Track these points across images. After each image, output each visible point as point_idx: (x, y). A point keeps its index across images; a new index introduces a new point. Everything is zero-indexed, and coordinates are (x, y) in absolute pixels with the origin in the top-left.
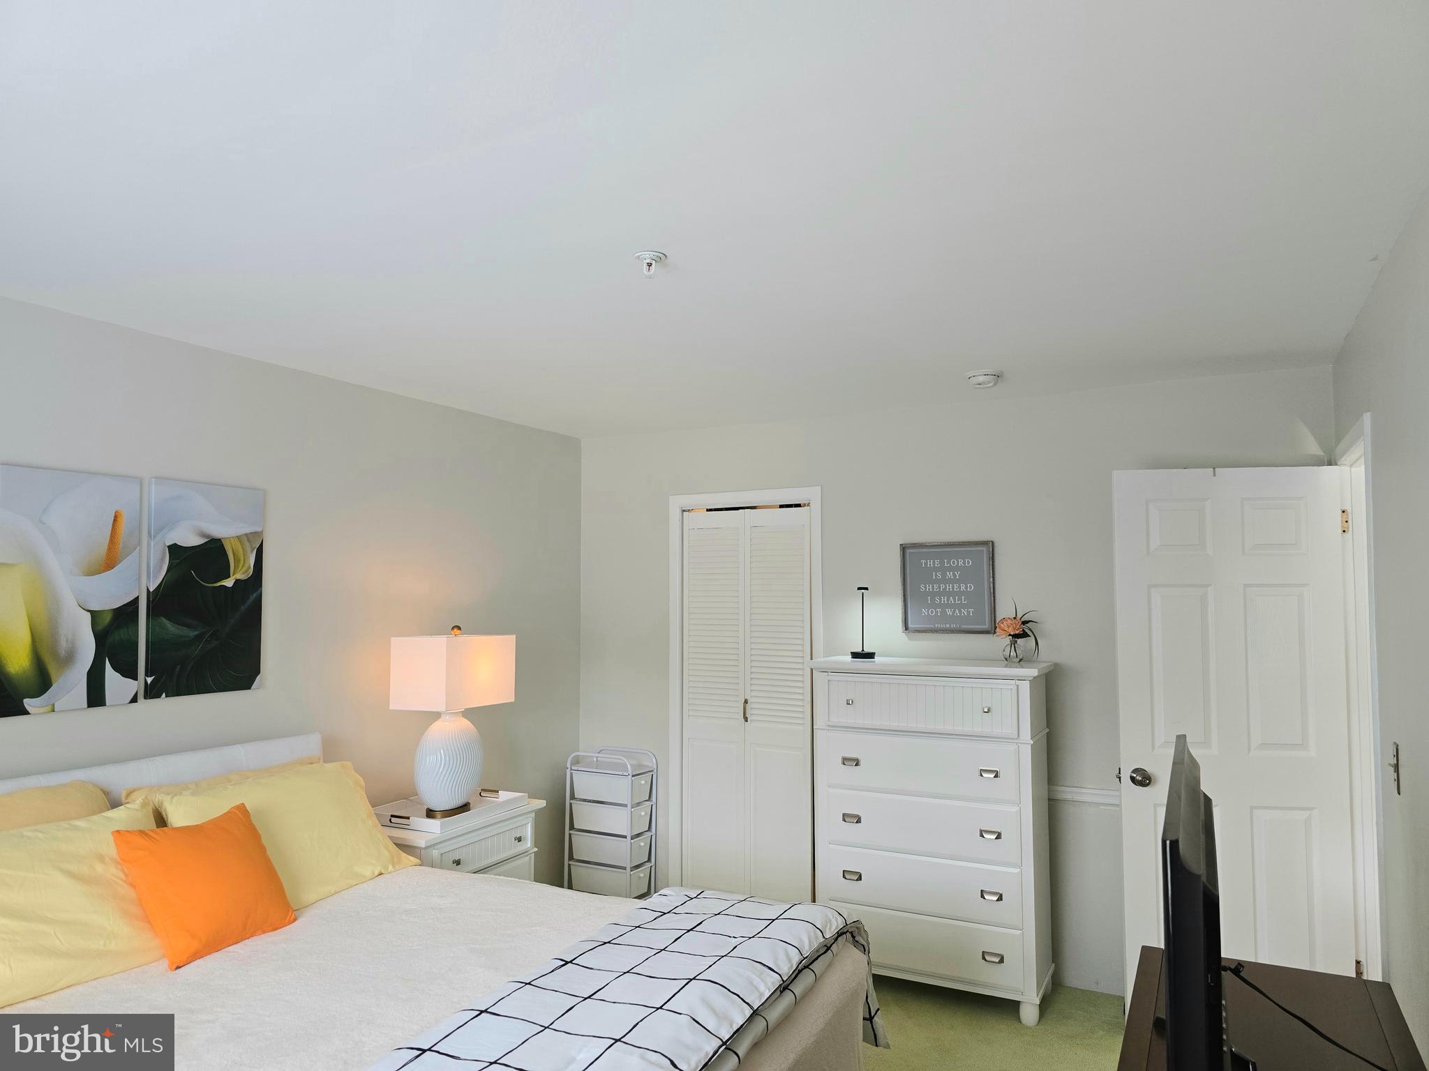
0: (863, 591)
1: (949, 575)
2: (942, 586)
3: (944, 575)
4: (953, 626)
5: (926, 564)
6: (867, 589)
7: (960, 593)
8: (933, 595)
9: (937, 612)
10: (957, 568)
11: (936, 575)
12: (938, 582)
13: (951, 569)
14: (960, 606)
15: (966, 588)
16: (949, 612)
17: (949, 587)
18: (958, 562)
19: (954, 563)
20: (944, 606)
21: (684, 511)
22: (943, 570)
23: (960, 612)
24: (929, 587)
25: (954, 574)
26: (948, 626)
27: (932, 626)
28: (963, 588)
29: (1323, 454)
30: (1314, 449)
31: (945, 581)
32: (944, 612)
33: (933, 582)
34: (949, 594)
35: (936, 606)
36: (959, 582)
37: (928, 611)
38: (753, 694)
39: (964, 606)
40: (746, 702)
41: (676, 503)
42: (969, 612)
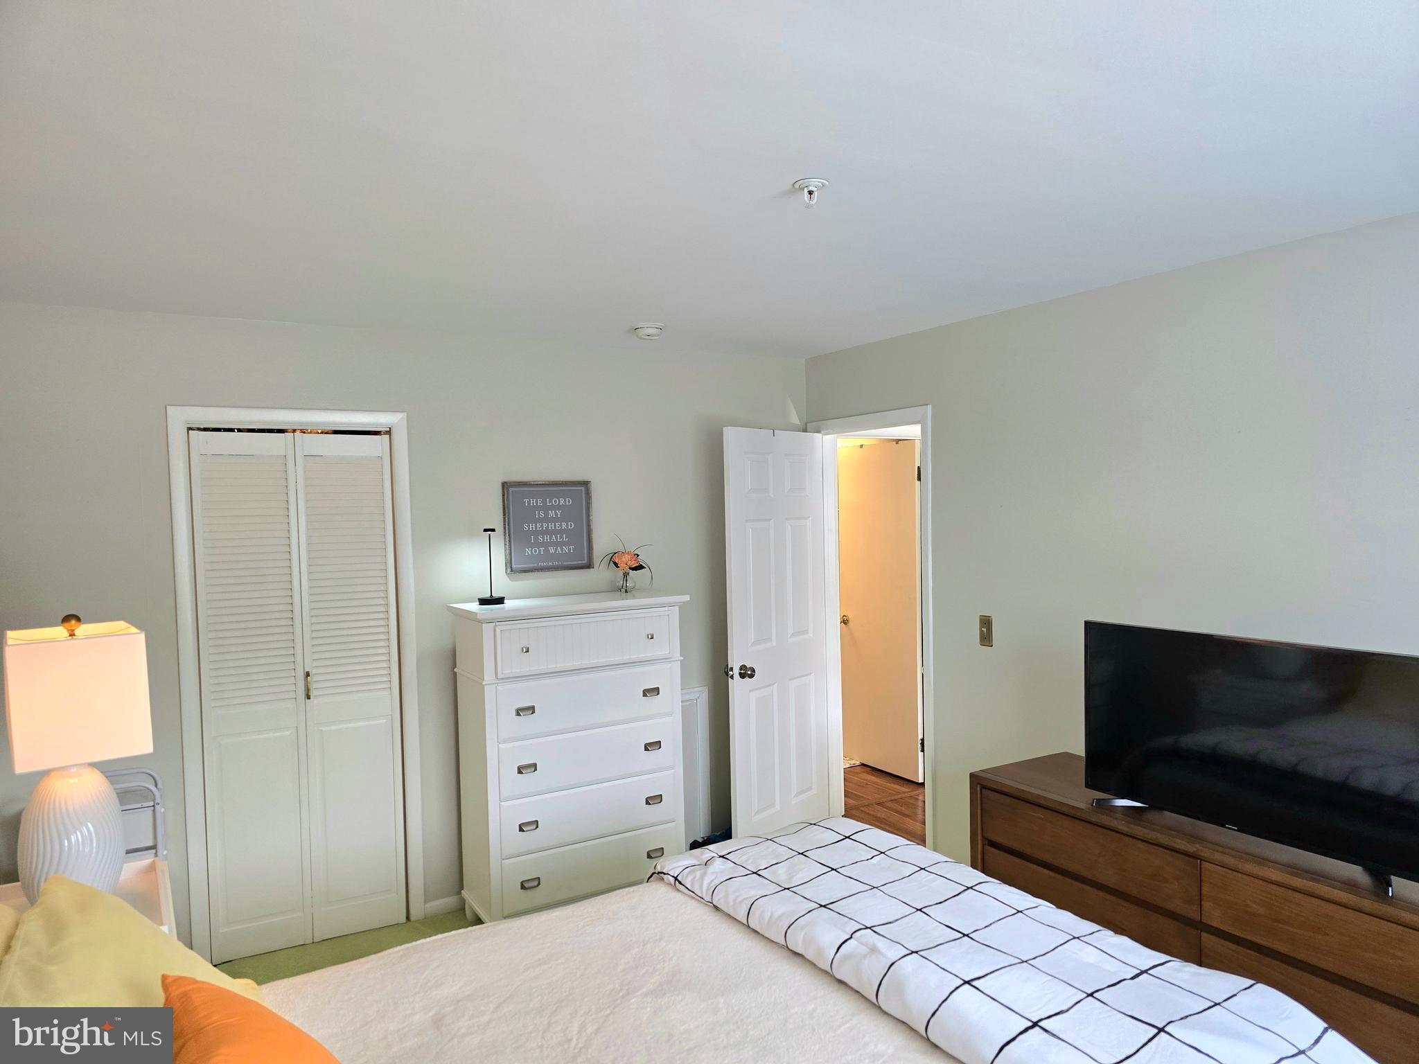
0: (489, 532)
1: (551, 514)
2: (545, 525)
3: (546, 514)
4: (556, 563)
5: (529, 503)
6: (493, 530)
7: (562, 532)
8: (536, 533)
9: (540, 551)
10: (559, 507)
11: (539, 514)
12: (541, 521)
13: (553, 508)
14: (562, 544)
15: (567, 526)
16: (552, 550)
17: (551, 526)
18: (559, 501)
19: (555, 501)
20: (546, 545)
21: (190, 429)
22: (546, 509)
23: (562, 550)
24: (532, 527)
25: (556, 513)
26: (550, 564)
27: (536, 565)
28: (564, 526)
29: (799, 423)
30: (795, 419)
31: (547, 519)
32: (547, 551)
33: (536, 521)
34: (554, 532)
35: (538, 545)
36: (560, 520)
37: (532, 550)
38: (316, 664)
39: (565, 544)
40: (308, 674)
41: (179, 417)
42: (569, 550)
